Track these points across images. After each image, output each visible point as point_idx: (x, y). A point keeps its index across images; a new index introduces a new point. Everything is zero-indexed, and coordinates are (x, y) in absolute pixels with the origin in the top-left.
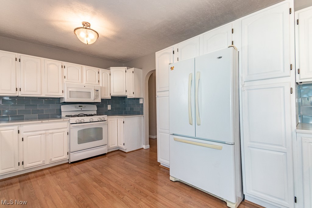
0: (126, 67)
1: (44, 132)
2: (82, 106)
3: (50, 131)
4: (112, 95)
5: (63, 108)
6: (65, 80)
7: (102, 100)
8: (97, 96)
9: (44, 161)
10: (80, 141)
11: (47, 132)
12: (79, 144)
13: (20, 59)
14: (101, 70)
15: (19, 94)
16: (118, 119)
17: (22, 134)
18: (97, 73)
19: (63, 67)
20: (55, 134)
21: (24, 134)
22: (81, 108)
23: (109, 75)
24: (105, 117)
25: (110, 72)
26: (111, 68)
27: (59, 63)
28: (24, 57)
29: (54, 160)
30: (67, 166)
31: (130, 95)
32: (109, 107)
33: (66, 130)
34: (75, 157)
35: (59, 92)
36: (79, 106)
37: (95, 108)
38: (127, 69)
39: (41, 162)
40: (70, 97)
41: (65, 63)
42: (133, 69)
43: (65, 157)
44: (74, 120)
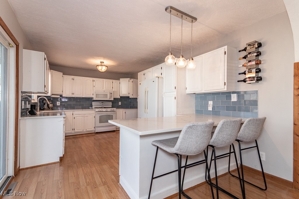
0: (129, 79)
1: (83, 115)
3: (86, 115)
4: (120, 96)
5: (93, 103)
6: (94, 88)
7: (114, 98)
8: (111, 97)
9: (83, 130)
10: (100, 122)
11: (85, 115)
12: (100, 123)
13: (74, 79)
14: (114, 81)
15: (73, 96)
16: (123, 111)
17: (74, 116)
18: (112, 83)
19: (94, 81)
20: (88, 117)
21: (75, 115)
22: (103, 103)
23: (119, 83)
24: (115, 109)
25: (120, 81)
26: (120, 79)
27: (91, 79)
28: (76, 78)
29: (88, 130)
30: (94, 134)
31: (131, 97)
32: (120, 103)
33: (94, 115)
34: (98, 130)
35: (91, 95)
37: (111, 103)
39: (82, 130)
40: (96, 97)
41: (94, 79)
42: (132, 80)
43: (93, 129)
44: (97, 110)
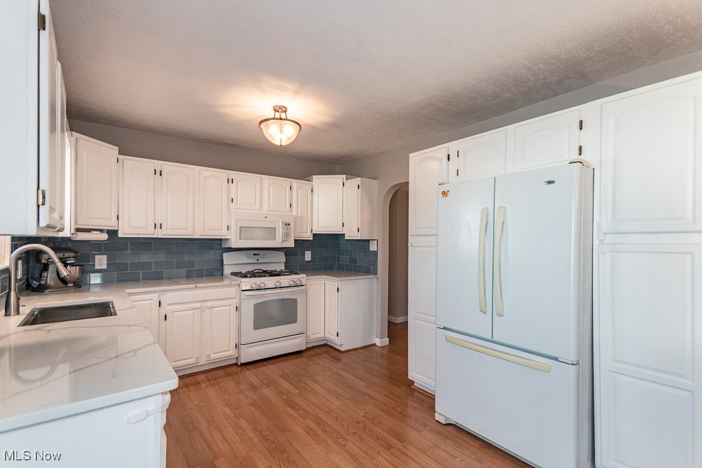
0: (344, 176)
1: (198, 305)
2: (259, 254)
3: (209, 304)
4: (314, 232)
5: (227, 258)
6: (233, 205)
7: (296, 241)
8: (287, 236)
9: (197, 359)
10: (257, 326)
11: (204, 304)
12: (255, 329)
13: (161, 171)
14: (295, 182)
15: (159, 234)
16: (326, 282)
17: (166, 309)
18: (288, 188)
19: (230, 181)
20: (216, 309)
21: (168, 307)
22: (257, 257)
23: (310, 191)
24: (302, 278)
25: (312, 185)
26: (314, 176)
27: (224, 174)
28: (168, 167)
29: (213, 356)
30: (234, 369)
31: (351, 234)
32: (308, 256)
33: (235, 302)
34: (249, 354)
35: (221, 230)
36: (254, 254)
37: (282, 258)
38: (347, 179)
39: (192, 361)
40: (240, 239)
41: (233, 174)
42: (358, 180)
43: (232, 352)
44: (247, 283)
